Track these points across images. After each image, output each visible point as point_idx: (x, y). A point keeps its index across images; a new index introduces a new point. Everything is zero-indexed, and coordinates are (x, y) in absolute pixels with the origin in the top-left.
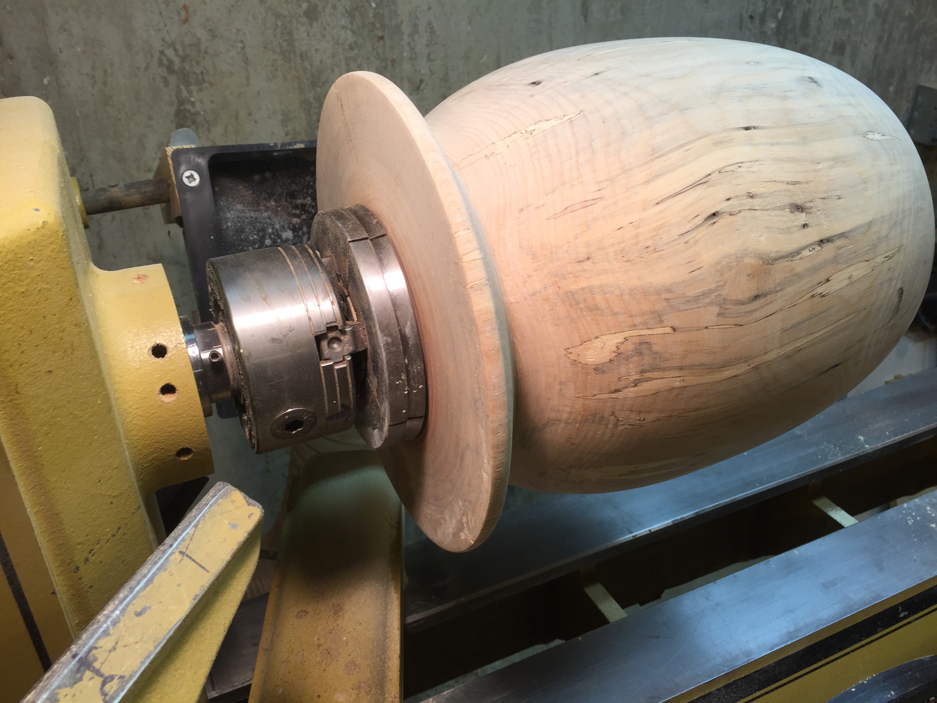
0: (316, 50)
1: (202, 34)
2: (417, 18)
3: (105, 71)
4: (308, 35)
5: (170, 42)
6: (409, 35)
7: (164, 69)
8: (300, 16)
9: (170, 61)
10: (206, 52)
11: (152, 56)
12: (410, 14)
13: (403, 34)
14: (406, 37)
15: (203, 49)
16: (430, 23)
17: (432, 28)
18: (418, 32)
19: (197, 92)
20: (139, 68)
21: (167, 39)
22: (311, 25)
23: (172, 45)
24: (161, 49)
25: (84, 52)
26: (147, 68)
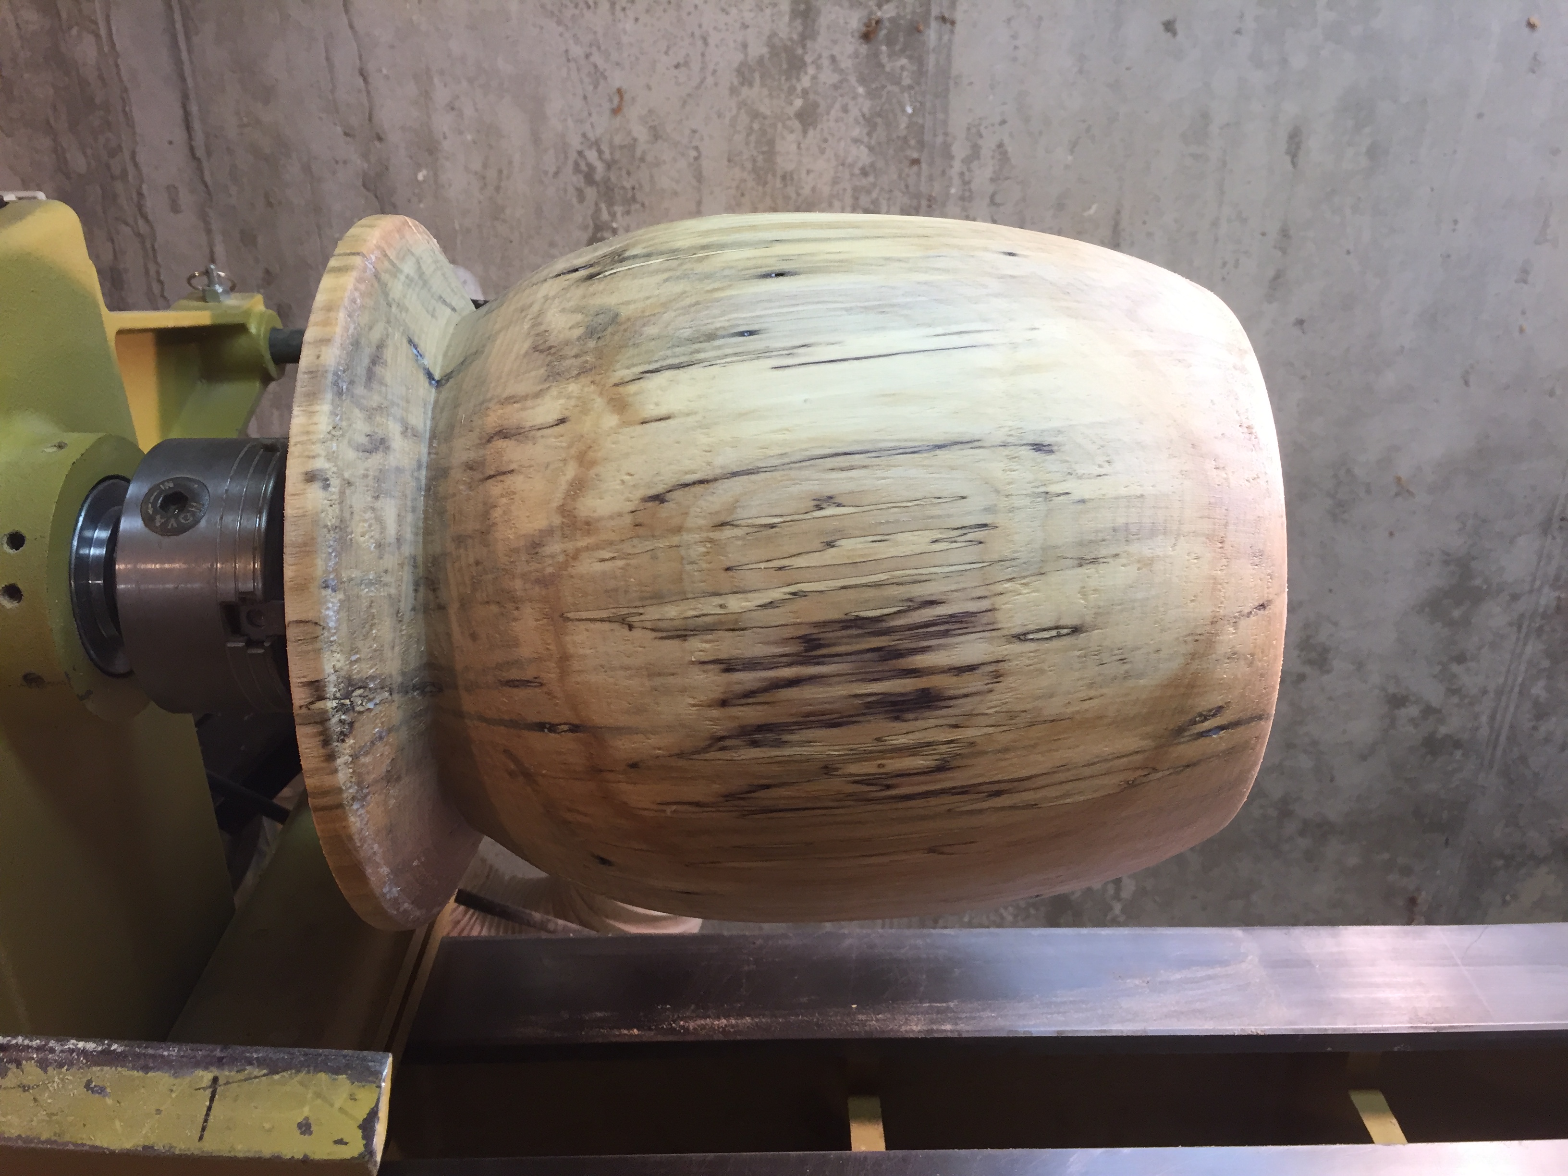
0: (808, 172)
1: (641, 133)
2: (981, 136)
3: (500, 171)
4: (799, 147)
5: (593, 139)
6: (963, 161)
7: (581, 177)
8: (789, 118)
9: (591, 168)
10: (642, 160)
11: (566, 158)
12: (968, 129)
13: (952, 158)
14: (957, 166)
15: (638, 154)
16: (1000, 145)
17: (1004, 154)
18: (978, 158)
19: (623, 215)
20: (546, 173)
21: (591, 136)
22: (805, 132)
23: (596, 144)
24: (579, 148)
25: (475, 142)
26: (556, 174)
